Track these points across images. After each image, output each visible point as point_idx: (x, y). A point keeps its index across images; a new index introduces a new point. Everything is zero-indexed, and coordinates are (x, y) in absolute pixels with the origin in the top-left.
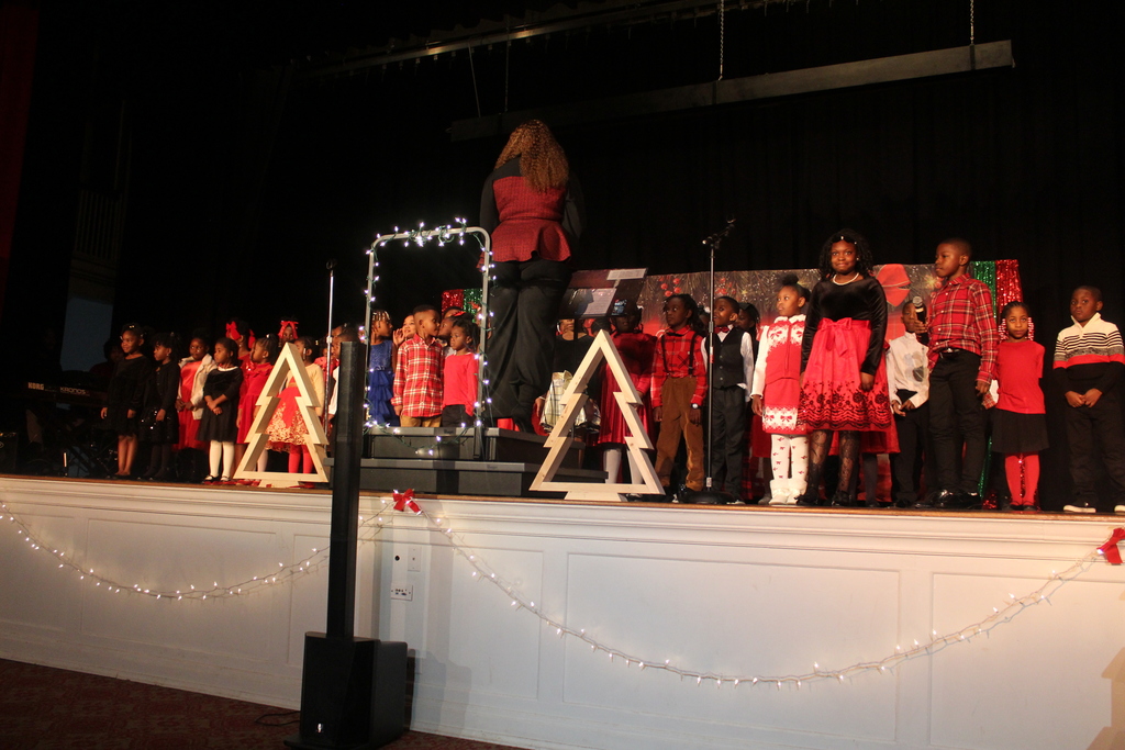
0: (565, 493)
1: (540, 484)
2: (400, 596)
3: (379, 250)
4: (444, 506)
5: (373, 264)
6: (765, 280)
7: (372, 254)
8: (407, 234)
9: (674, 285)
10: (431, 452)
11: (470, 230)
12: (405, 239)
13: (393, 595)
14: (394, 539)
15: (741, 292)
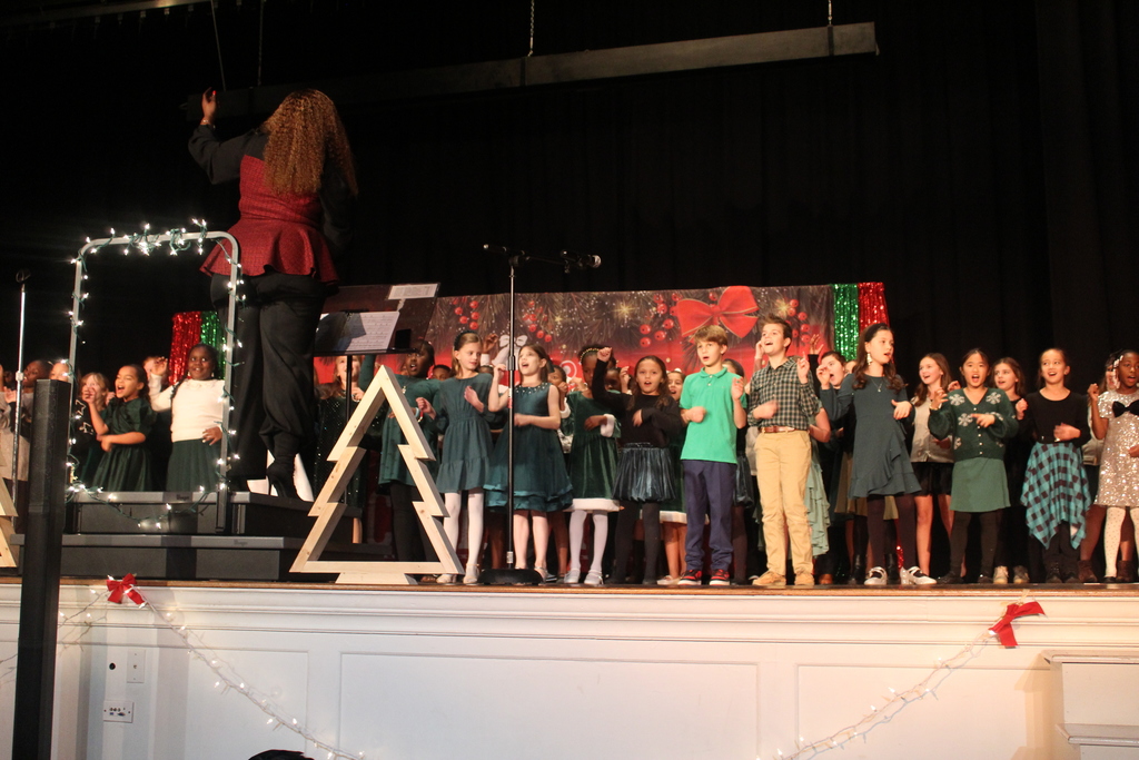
0: (336, 575)
1: (303, 564)
2: (116, 717)
3: (88, 258)
4: (176, 594)
5: (80, 277)
6: (584, 303)
7: (79, 264)
8: (126, 239)
9: (471, 309)
10: (158, 525)
11: (212, 235)
12: (125, 245)
13: (106, 716)
14: (108, 641)
15: (554, 318)
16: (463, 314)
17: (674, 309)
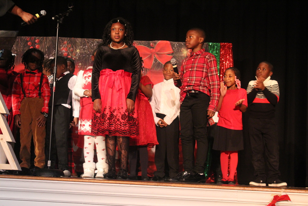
9: (36, 43)
15: (76, 50)
16: (32, 46)
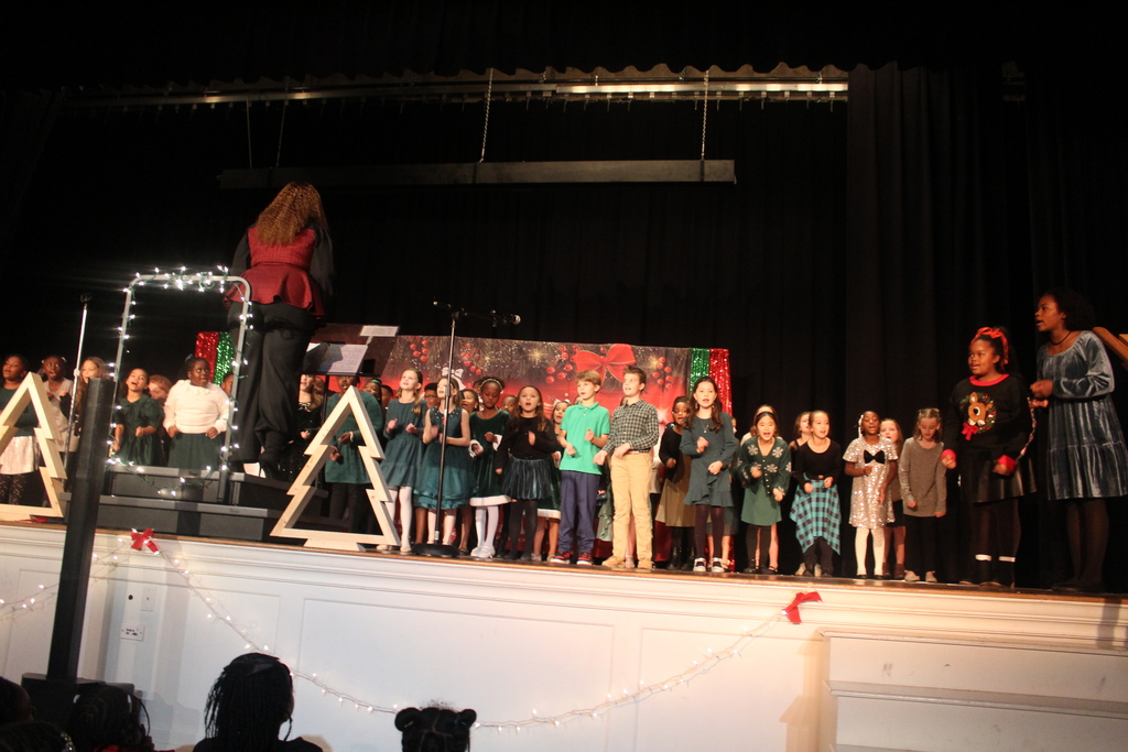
0: (305, 540)
1: (280, 530)
2: (131, 636)
3: (137, 289)
4: (183, 546)
5: (130, 303)
6: (507, 348)
7: (129, 293)
8: (167, 276)
9: (422, 346)
10: (174, 493)
12: (165, 282)
13: (123, 635)
14: (129, 578)
15: (484, 357)
16: (416, 350)
17: (574, 357)
